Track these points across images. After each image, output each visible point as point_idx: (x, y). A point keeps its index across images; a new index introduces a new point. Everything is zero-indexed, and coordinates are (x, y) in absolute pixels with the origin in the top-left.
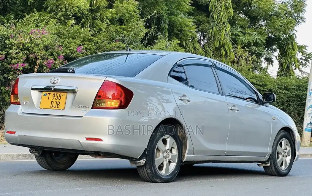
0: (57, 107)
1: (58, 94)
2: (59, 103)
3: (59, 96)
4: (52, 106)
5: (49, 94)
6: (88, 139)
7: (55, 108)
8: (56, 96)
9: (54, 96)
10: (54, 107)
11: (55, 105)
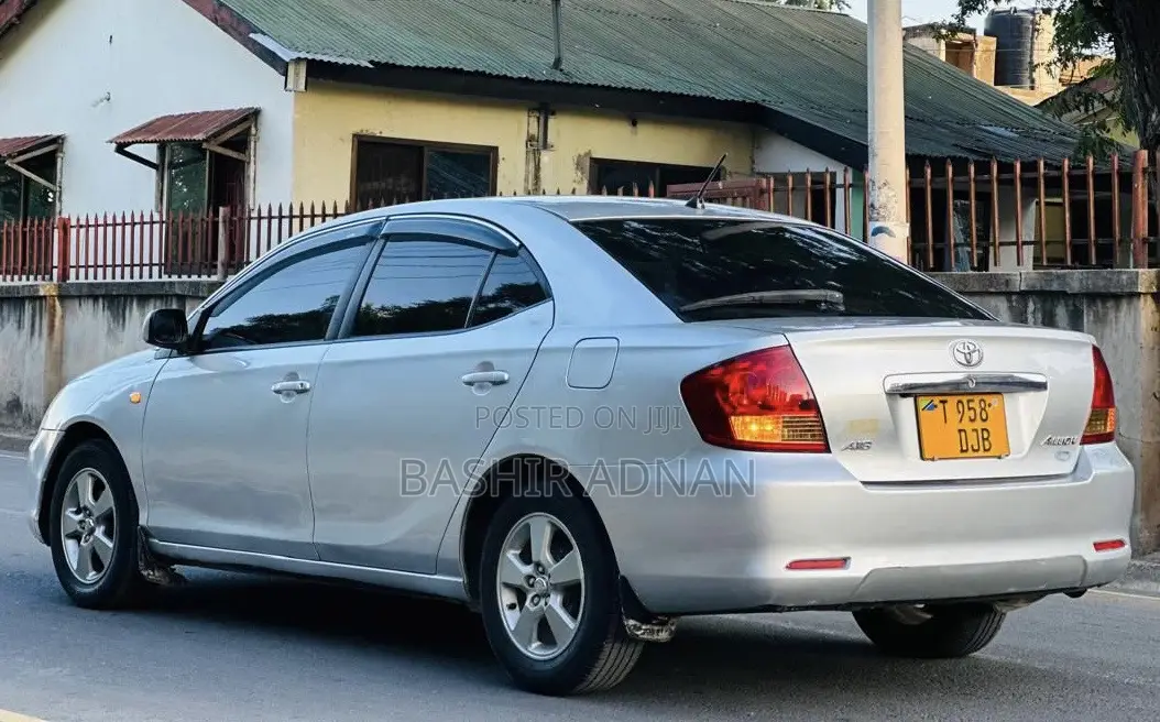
0: (985, 450)
1: (972, 401)
2: (986, 435)
3: (978, 411)
4: (964, 448)
5: (941, 402)
6: (1099, 546)
7: (976, 454)
8: (970, 409)
9: (961, 410)
10: (974, 450)
11: (973, 440)
